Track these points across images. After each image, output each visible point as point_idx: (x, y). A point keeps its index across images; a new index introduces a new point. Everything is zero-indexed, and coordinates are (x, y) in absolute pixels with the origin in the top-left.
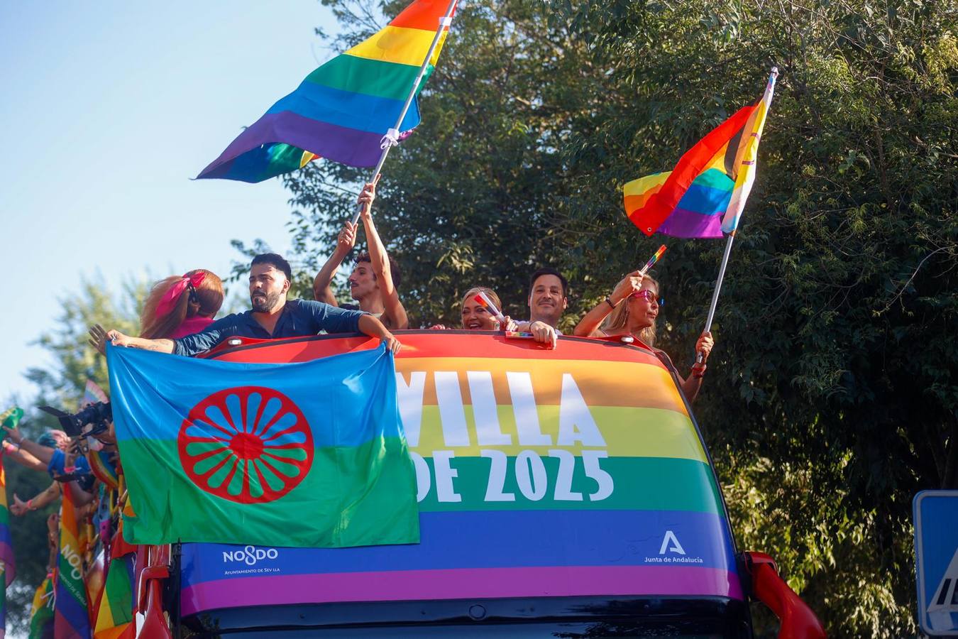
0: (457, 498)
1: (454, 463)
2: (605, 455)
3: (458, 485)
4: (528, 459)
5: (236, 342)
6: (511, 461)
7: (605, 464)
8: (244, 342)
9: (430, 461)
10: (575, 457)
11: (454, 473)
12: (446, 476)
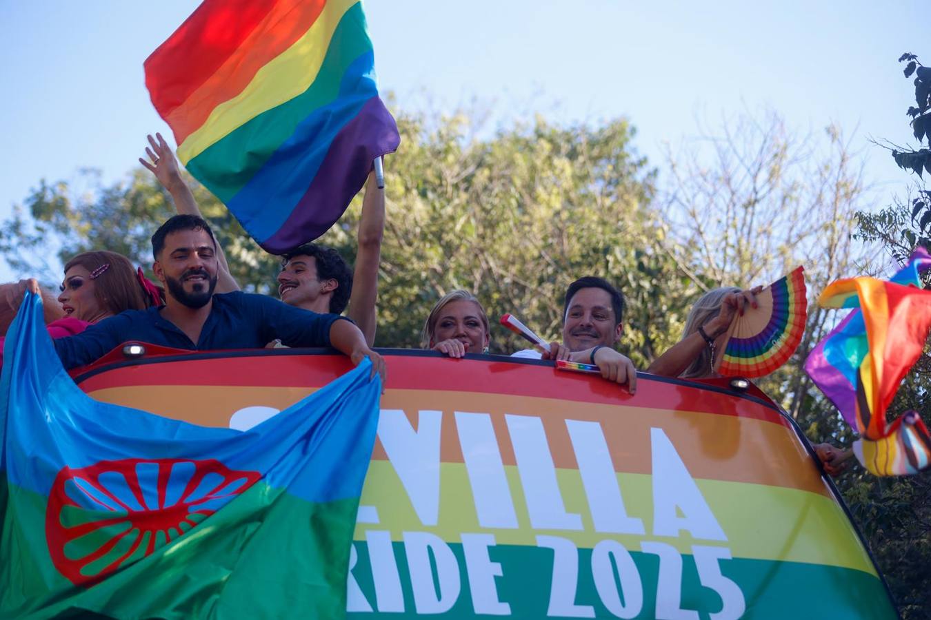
0: (505, 609)
1: (495, 553)
2: (727, 555)
3: (504, 588)
4: (611, 555)
5: (136, 350)
6: (585, 556)
7: (729, 568)
8: (148, 350)
9: (457, 549)
10: (683, 556)
11: (497, 569)
12: (484, 574)
